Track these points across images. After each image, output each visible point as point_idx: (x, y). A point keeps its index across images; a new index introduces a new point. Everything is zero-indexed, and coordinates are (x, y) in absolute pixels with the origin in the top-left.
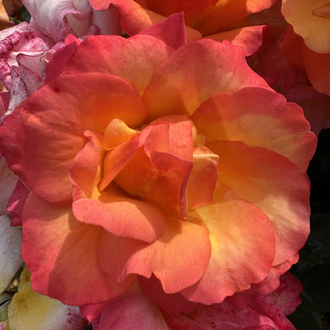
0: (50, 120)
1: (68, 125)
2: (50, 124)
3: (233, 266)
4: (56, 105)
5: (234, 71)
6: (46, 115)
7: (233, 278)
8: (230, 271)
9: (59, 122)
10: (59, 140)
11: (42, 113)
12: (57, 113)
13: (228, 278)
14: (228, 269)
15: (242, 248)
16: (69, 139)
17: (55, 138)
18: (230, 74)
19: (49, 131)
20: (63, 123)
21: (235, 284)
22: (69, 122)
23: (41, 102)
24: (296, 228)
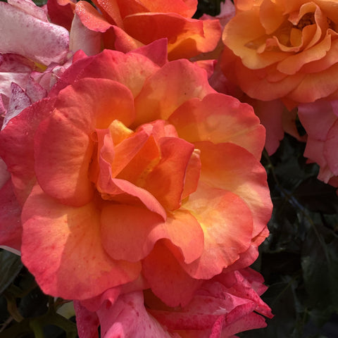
0: (72, 116)
1: (84, 123)
2: (71, 119)
3: (221, 241)
4: (78, 103)
5: (203, 85)
6: (69, 111)
7: (224, 252)
8: (221, 246)
9: (78, 119)
10: (76, 136)
11: (66, 110)
12: (77, 110)
13: (220, 252)
14: (219, 244)
15: (225, 225)
16: (82, 136)
17: (73, 134)
18: (200, 88)
19: (69, 126)
20: (81, 120)
21: (227, 257)
22: (85, 120)
23: (66, 99)
24: (262, 205)
